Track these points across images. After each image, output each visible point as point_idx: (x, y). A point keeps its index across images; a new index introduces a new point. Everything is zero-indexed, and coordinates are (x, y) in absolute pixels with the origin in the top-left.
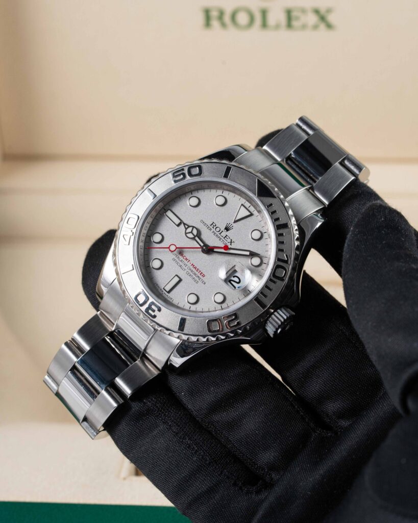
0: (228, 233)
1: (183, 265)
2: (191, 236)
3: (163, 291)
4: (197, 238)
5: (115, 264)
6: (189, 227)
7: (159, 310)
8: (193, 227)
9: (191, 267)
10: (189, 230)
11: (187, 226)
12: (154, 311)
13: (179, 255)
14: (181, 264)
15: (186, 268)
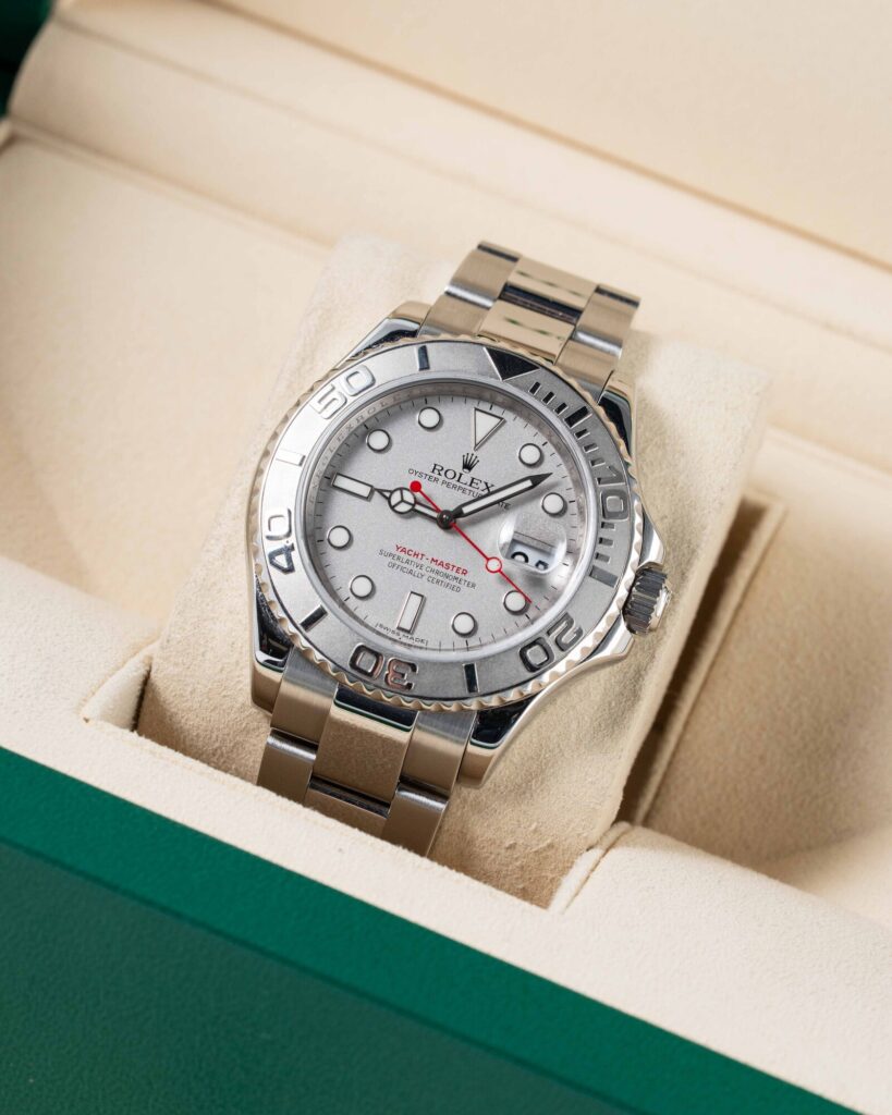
0: (474, 472)
1: (415, 569)
2: (404, 508)
3: (398, 634)
4: (419, 508)
6: (392, 492)
7: (413, 669)
8: (400, 489)
9: (434, 566)
10: (396, 498)
11: (386, 495)
13: (398, 553)
14: (409, 567)
15: (423, 572)
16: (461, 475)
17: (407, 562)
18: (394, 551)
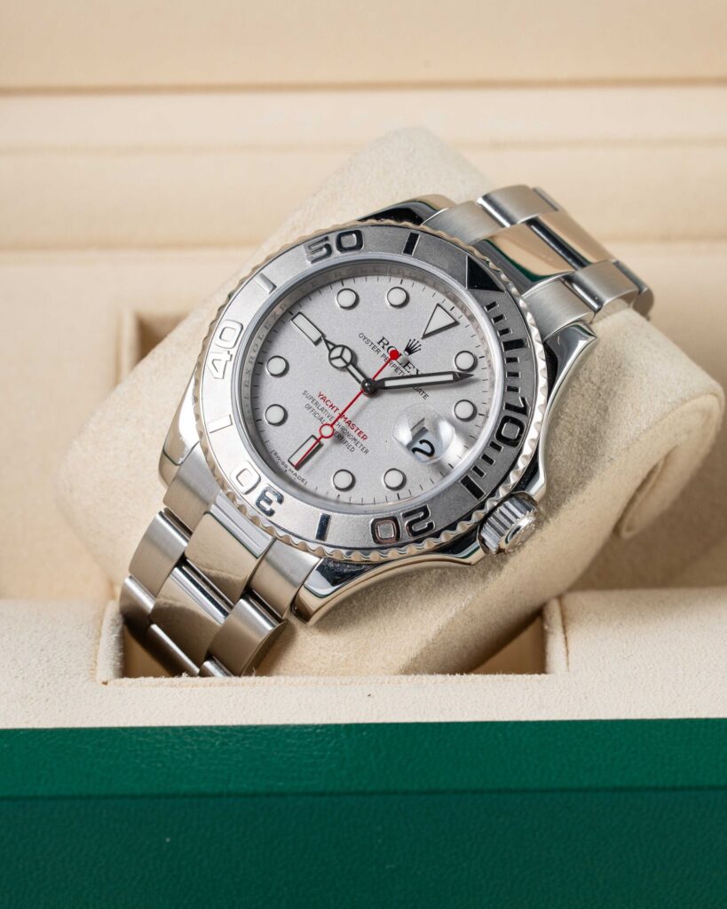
0: (412, 357)
2: (339, 363)
3: (286, 466)
4: (351, 368)
5: (198, 417)
6: (335, 346)
7: (281, 501)
8: (344, 347)
9: (341, 422)
10: (337, 352)
11: (331, 346)
12: (269, 502)
13: (318, 399)
14: (322, 415)
17: (322, 410)
18: (315, 396)
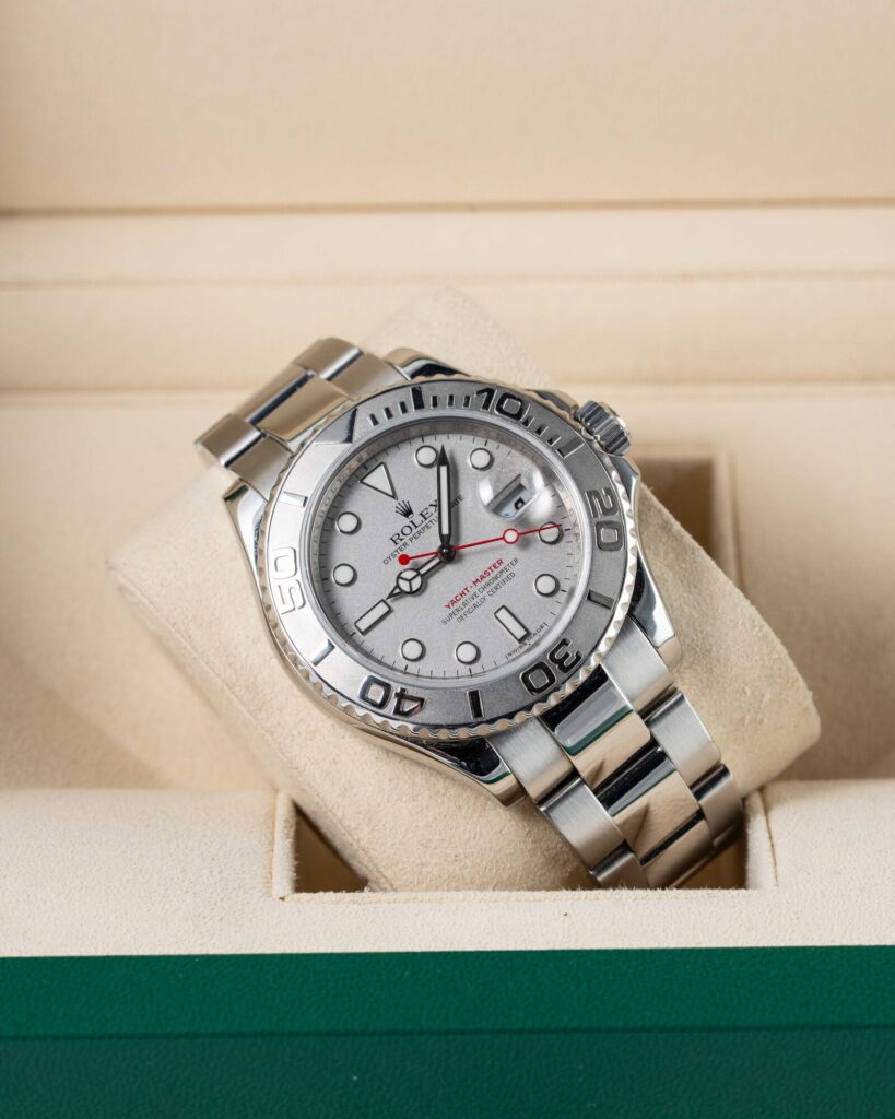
0: (416, 511)
1: (474, 601)
6: (398, 586)
8: (399, 577)
9: (479, 585)
13: (453, 609)
14: (471, 604)
15: (481, 596)
16: (412, 522)
17: (465, 605)
18: (451, 611)
